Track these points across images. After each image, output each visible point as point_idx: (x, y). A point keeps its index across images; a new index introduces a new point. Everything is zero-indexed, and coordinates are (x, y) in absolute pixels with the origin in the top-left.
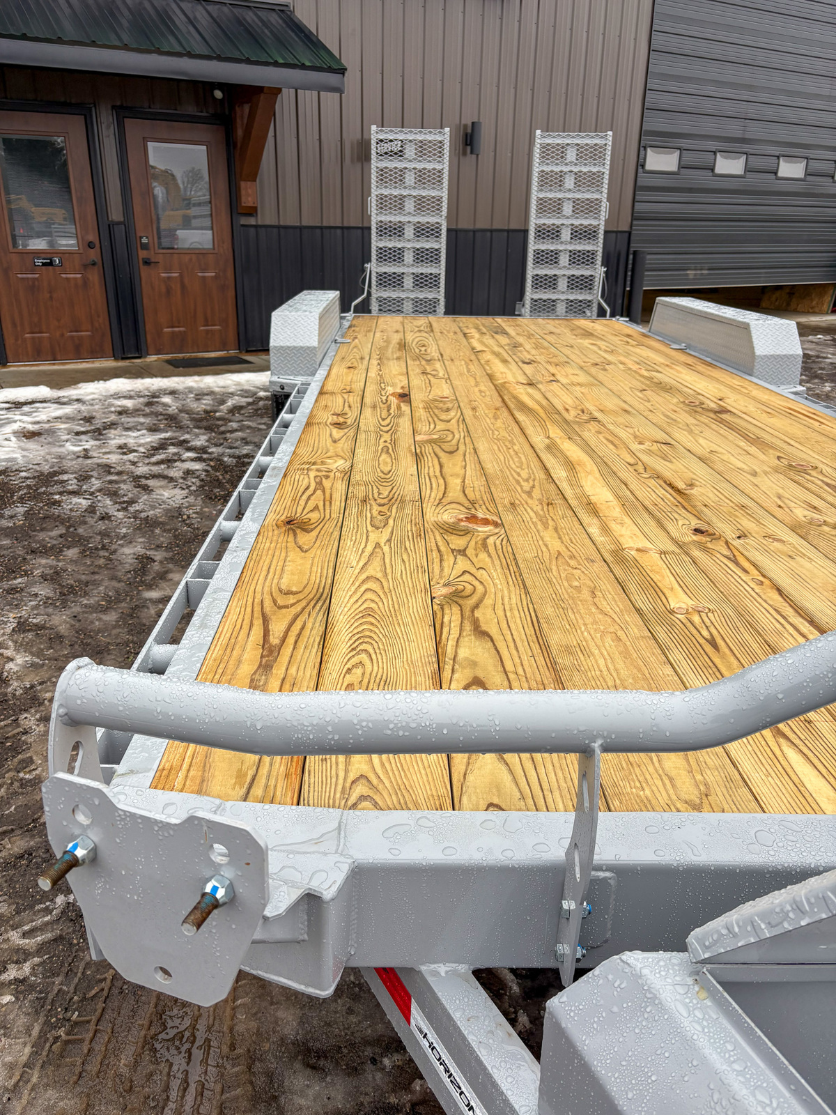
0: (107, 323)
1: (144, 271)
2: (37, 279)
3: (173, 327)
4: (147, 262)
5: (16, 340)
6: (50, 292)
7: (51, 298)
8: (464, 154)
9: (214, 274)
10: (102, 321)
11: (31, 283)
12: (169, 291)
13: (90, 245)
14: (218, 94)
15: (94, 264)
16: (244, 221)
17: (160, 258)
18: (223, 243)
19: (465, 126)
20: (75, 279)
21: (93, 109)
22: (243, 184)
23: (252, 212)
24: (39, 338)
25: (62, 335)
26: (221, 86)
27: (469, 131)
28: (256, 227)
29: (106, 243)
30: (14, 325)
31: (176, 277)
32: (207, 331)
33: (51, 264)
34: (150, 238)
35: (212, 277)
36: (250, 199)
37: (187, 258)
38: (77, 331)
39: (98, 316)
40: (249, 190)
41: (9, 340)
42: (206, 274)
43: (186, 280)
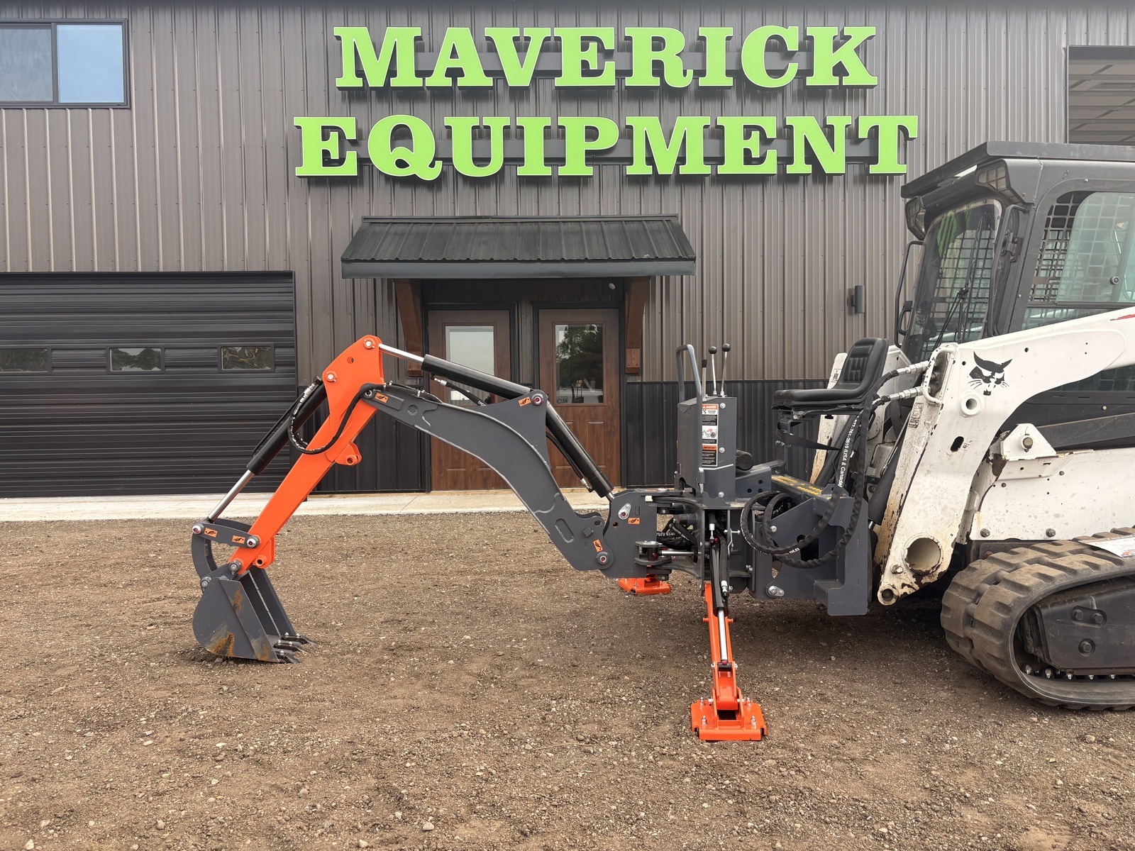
5: (440, 473)
8: (849, 313)
14: (612, 286)
16: (631, 379)
18: (612, 397)
21: (516, 305)
22: (628, 351)
23: (637, 372)
24: (457, 472)
25: (475, 470)
26: (614, 279)
27: (854, 293)
28: (641, 384)
30: (440, 462)
35: (600, 424)
36: (633, 362)
37: (580, 409)
40: (633, 355)
41: (435, 473)
42: (595, 423)
43: (578, 427)
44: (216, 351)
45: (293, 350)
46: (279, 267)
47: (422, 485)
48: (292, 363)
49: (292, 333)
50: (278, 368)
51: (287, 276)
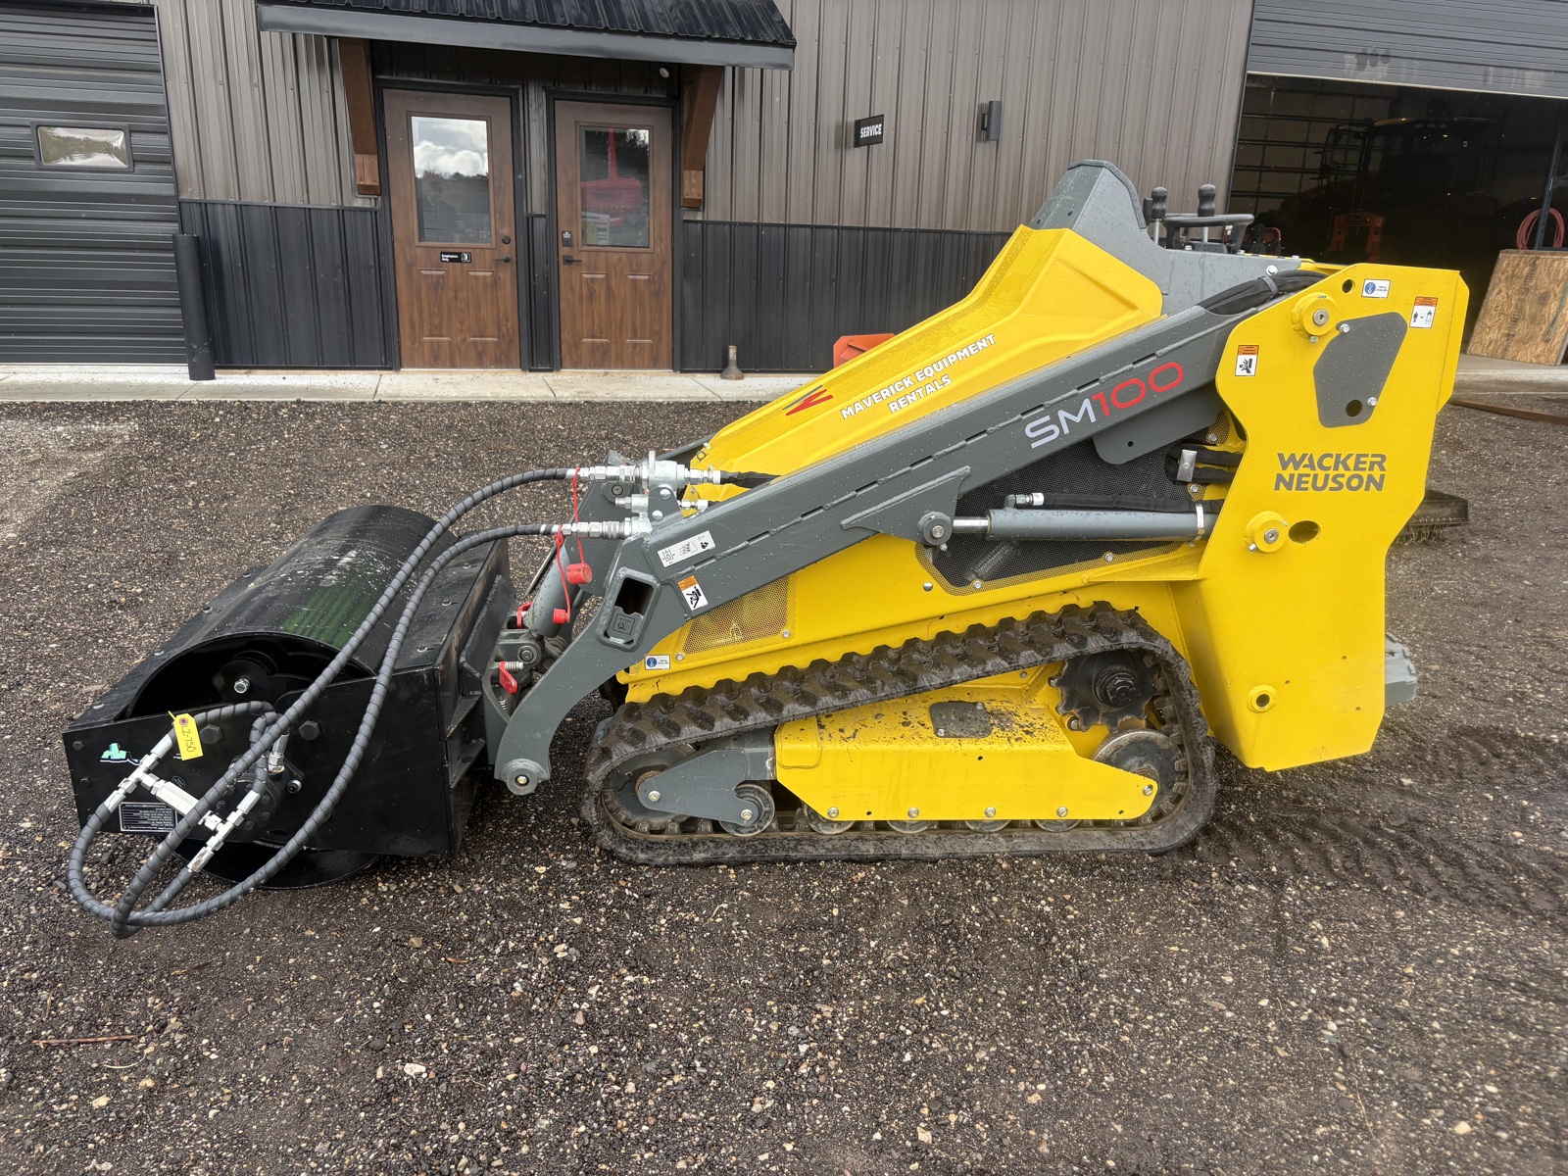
0: (516, 328)
1: (564, 269)
2: (442, 276)
3: (594, 337)
4: (569, 261)
5: (413, 343)
6: (455, 291)
7: (456, 298)
8: (979, 140)
9: (647, 277)
10: (512, 324)
11: (435, 280)
12: (591, 295)
13: (507, 240)
14: (665, 73)
15: (507, 260)
16: (688, 216)
17: (584, 257)
18: (661, 241)
19: (981, 106)
20: (485, 277)
21: (521, 91)
22: (686, 173)
23: (698, 205)
24: (438, 342)
25: (464, 340)
26: (668, 65)
27: (986, 111)
28: (704, 223)
29: (522, 238)
30: (413, 326)
31: (601, 279)
32: (635, 345)
33: (459, 260)
34: (574, 235)
35: (645, 280)
36: (692, 190)
37: (616, 257)
38: (481, 336)
39: (507, 321)
40: (694, 181)
41: (406, 343)
42: (638, 277)
43: (613, 284)
44: (28, 131)
45: (165, 139)
47: (390, 360)
48: (169, 160)
49: (164, 109)
50: (139, 167)
51: (143, 12)
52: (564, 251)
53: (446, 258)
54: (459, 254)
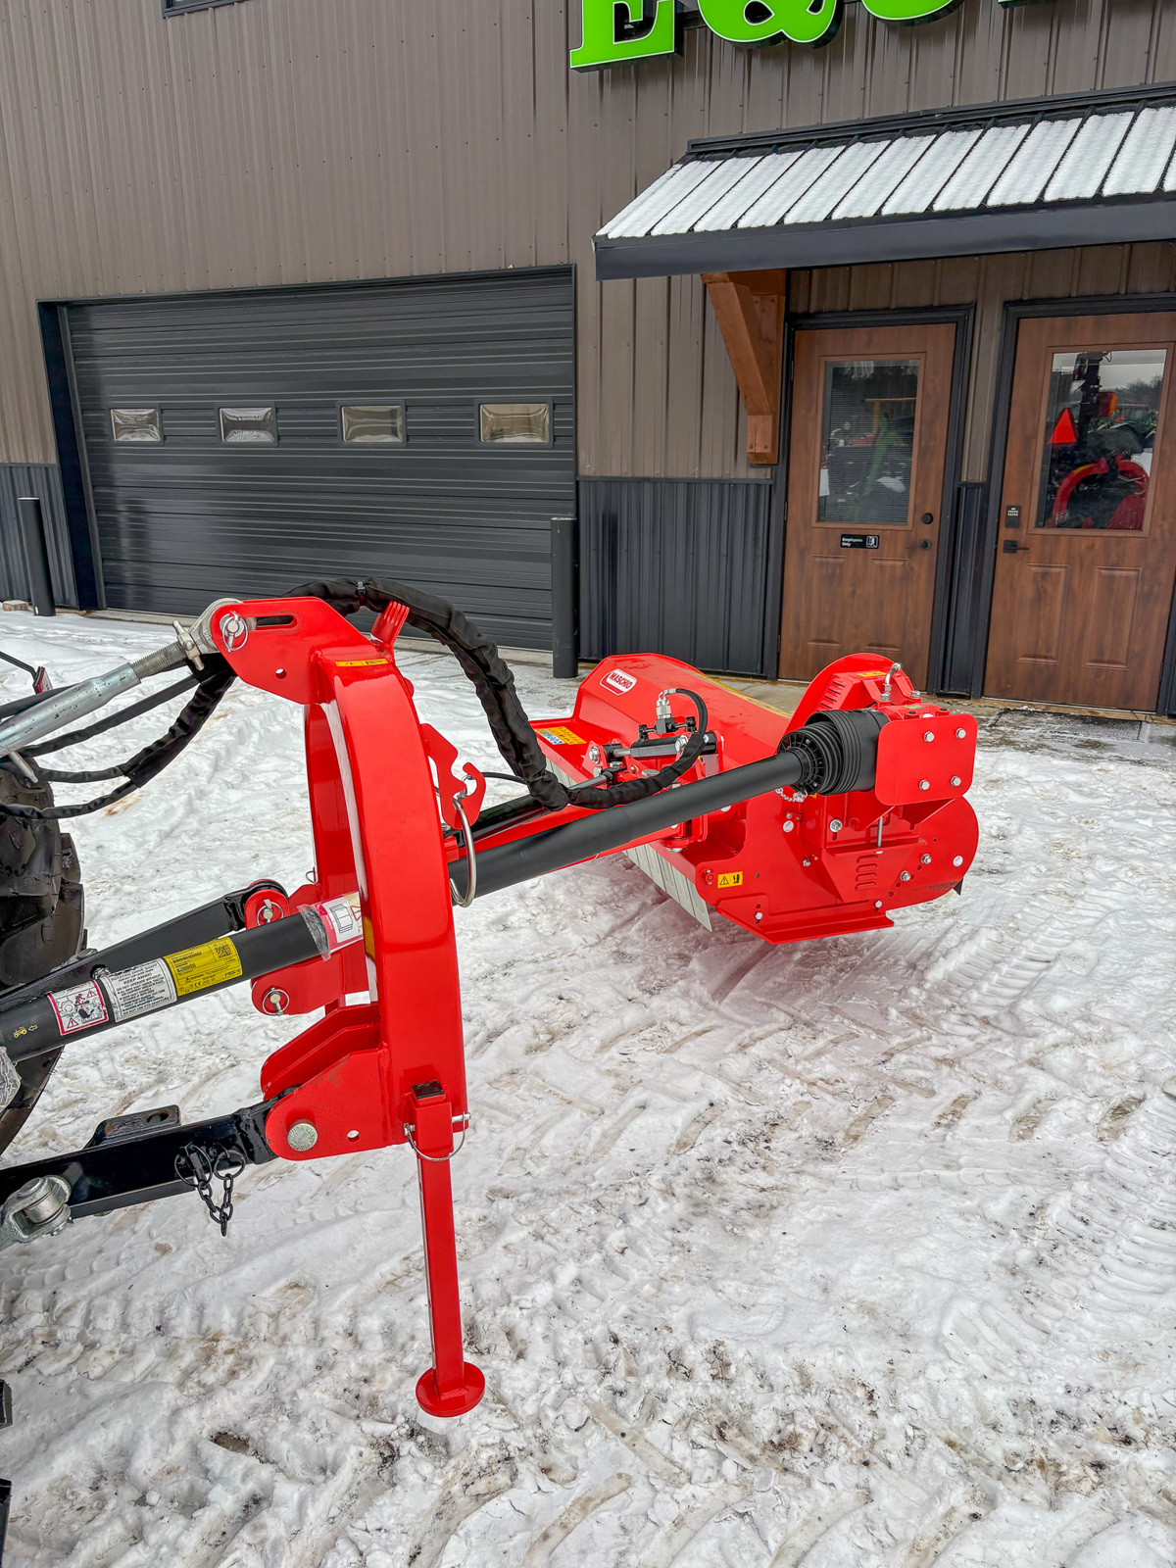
0: (927, 637)
1: (1002, 556)
2: (841, 566)
3: (1035, 657)
4: (1012, 547)
5: (796, 648)
6: (854, 585)
7: (854, 593)
9: (1133, 573)
10: (921, 632)
11: (830, 570)
12: (1041, 597)
13: (928, 519)
15: (925, 545)
17: (1035, 543)
18: (1164, 519)
20: (894, 567)
21: (972, 310)
24: (825, 649)
29: (950, 515)
30: (797, 626)
31: (1059, 574)
32: (1099, 671)
33: (863, 545)
34: (1025, 511)
35: (1127, 578)
38: (879, 645)
39: (916, 626)
41: (787, 648)
42: (1118, 573)
43: (1076, 582)
46: (551, 258)
47: (766, 667)
50: (558, 441)
51: (564, 274)
52: (1006, 534)
53: (846, 542)
54: (864, 537)
